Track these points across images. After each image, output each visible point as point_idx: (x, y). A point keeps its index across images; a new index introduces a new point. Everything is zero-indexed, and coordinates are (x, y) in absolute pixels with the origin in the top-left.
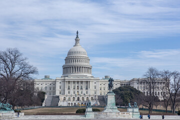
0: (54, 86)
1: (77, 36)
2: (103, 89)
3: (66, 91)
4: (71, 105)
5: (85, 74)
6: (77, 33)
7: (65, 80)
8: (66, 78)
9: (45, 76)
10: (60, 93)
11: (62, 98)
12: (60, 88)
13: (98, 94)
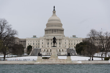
0: (39, 42)
1: (54, 9)
2: (71, 44)
4: (48, 54)
6: (54, 7)
8: (46, 37)
9: (33, 36)
10: (43, 47)
11: (43, 50)
12: (43, 44)
13: (68, 47)
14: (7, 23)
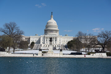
2: (64, 41)
3: (46, 42)
4: (47, 49)
5: (55, 34)
7: (45, 36)
8: (46, 36)
10: (42, 43)
11: (43, 45)
13: (62, 44)
14: (16, 25)
